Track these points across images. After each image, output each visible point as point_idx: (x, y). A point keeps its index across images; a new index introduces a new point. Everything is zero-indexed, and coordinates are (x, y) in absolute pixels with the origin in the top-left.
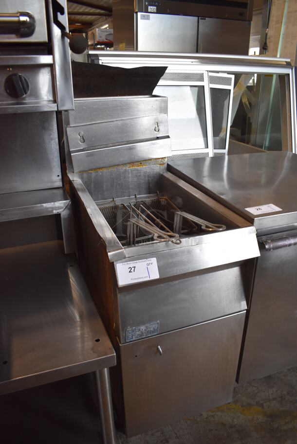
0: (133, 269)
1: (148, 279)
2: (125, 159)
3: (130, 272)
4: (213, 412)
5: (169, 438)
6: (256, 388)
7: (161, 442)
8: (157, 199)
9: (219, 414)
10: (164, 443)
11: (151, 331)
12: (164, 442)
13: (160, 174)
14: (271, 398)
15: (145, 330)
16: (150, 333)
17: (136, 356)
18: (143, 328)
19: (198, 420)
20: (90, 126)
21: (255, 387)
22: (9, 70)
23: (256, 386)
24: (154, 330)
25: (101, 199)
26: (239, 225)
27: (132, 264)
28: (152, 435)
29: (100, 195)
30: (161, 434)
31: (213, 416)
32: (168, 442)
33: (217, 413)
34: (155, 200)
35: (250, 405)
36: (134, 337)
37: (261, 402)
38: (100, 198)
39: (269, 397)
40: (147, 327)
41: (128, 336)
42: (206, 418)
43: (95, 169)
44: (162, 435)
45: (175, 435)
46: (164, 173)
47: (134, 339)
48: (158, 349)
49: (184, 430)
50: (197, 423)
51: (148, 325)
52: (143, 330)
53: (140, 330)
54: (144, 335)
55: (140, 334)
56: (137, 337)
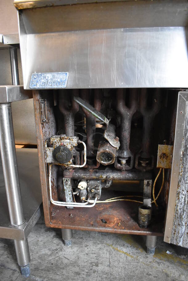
7: (91, 263)
10: (93, 265)
32: (97, 265)
49: (120, 263)
50: (137, 263)
51: (55, 74)
52: (49, 79)
53: (45, 77)
54: (49, 85)
55: (45, 83)
56: (42, 86)
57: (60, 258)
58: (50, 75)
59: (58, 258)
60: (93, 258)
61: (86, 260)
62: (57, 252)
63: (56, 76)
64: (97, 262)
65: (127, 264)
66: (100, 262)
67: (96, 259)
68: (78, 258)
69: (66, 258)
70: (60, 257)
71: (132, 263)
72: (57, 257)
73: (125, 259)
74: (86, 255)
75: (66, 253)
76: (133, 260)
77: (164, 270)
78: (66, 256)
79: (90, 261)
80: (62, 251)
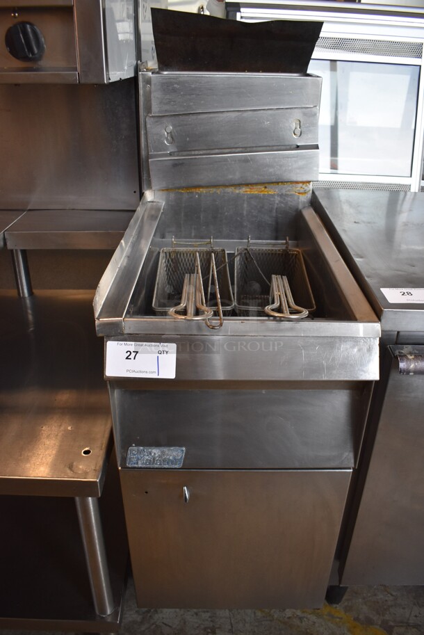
0: (133, 354)
1: (155, 376)
2: (236, 176)
3: (127, 358)
4: (303, 612)
5: (218, 628)
6: (391, 598)
7: (205, 629)
8: (284, 250)
9: (313, 618)
10: (208, 633)
11: (169, 459)
12: (209, 631)
13: (297, 209)
14: (411, 621)
15: (159, 456)
16: (168, 463)
17: (146, 492)
18: (156, 452)
19: (276, 616)
20: (184, 117)
21: (392, 595)
22: (15, 16)
23: (394, 594)
24: (175, 459)
25: (196, 237)
26: (358, 316)
27: (131, 346)
28: (196, 614)
29: (193, 231)
30: (210, 617)
31: (301, 619)
32: (214, 632)
33: (309, 616)
34: (279, 250)
35: (369, 622)
36: (139, 462)
37: (392, 624)
38: (193, 234)
39: (408, 619)
40: (163, 453)
41: (130, 458)
42: (289, 618)
43: (188, 188)
44: (209, 619)
45: (230, 627)
46: (304, 208)
47: (140, 466)
48: (183, 491)
49: (246, 625)
50: (271, 621)
51: (166, 450)
52: (157, 455)
53: (150, 454)
54: (156, 464)
55: (150, 461)
56: (146, 464)
57: (157, 626)
58: (158, 450)
59: (154, 626)
60: (207, 620)
61: (197, 625)
62: (150, 616)
63: (167, 452)
64: (213, 626)
65: (257, 624)
66: (218, 626)
67: (212, 621)
68: (185, 623)
69: (166, 624)
70: (157, 623)
71: (263, 623)
72: (153, 624)
73: (253, 616)
74: (195, 616)
75: (164, 616)
76: (264, 617)
77: (308, 630)
78: (165, 621)
79: (202, 627)
80: (157, 613)
